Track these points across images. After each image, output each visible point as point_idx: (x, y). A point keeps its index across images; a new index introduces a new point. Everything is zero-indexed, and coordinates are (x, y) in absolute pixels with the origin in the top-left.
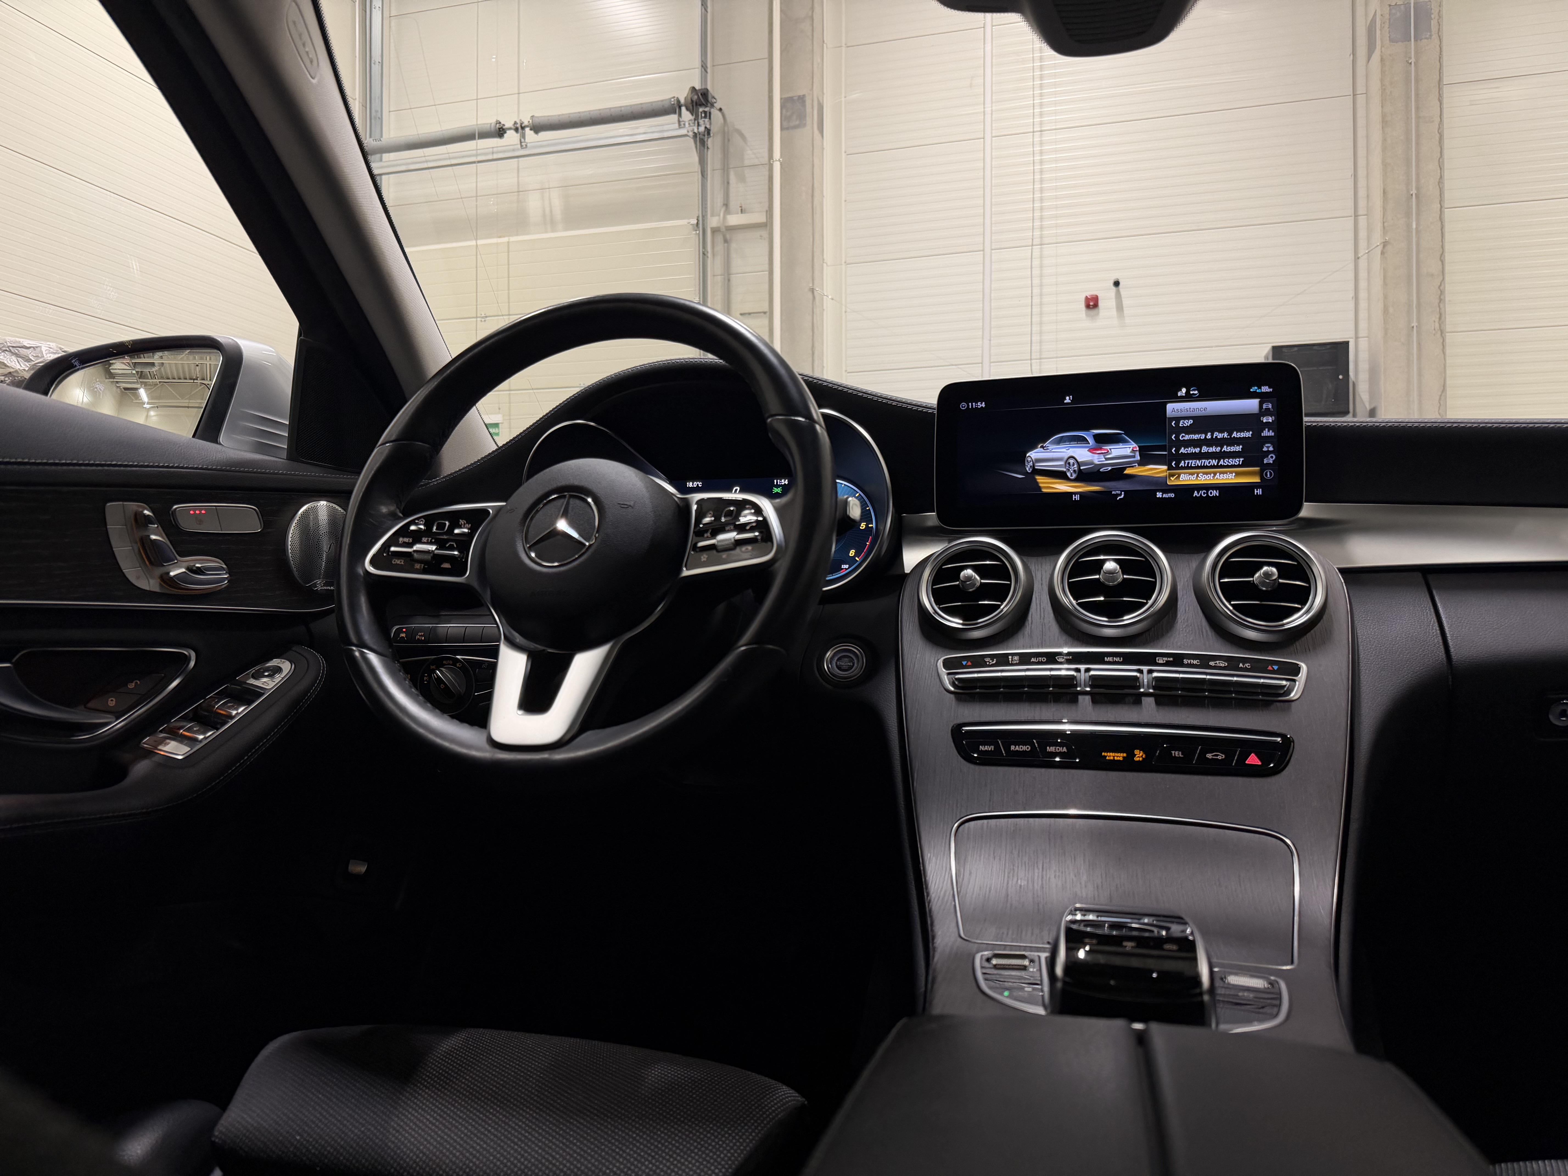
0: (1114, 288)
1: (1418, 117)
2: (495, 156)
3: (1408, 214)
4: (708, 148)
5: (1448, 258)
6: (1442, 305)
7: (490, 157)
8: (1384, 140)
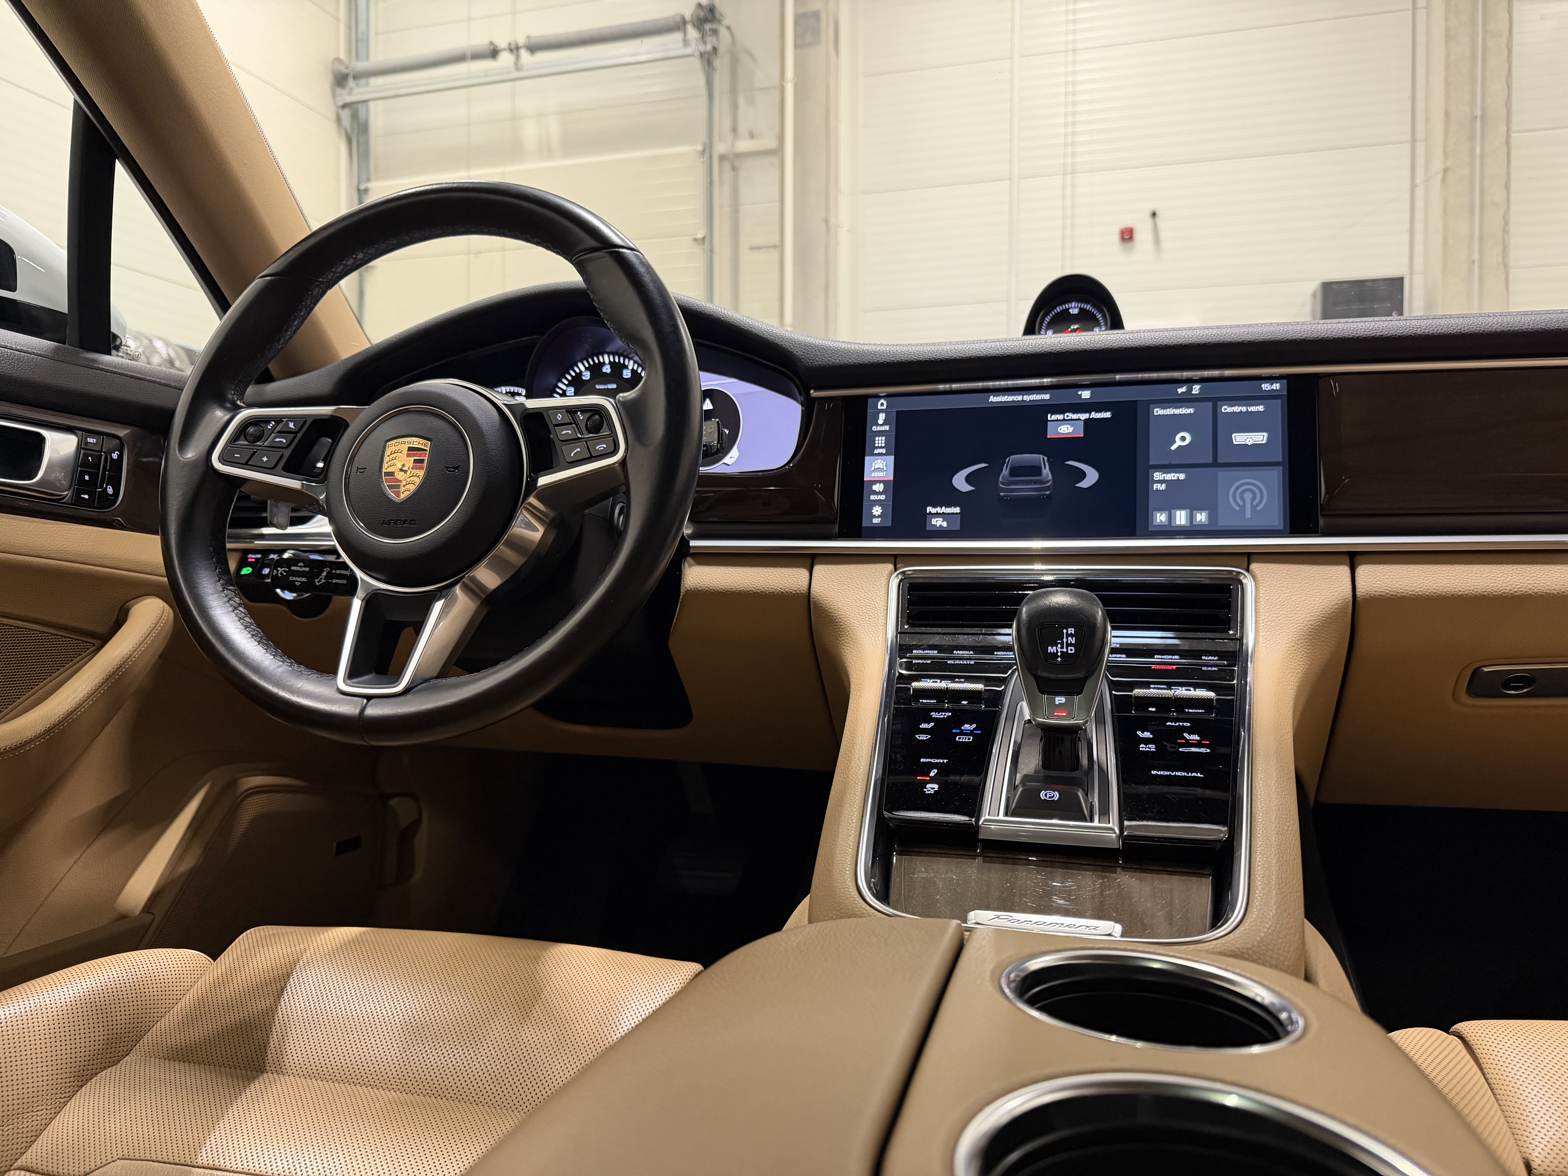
0: (1150, 221)
1: (1485, 31)
2: (490, 79)
3: (1472, 138)
4: (714, 69)
5: (1513, 186)
6: (1506, 237)
7: (482, 80)
8: (1448, 56)
